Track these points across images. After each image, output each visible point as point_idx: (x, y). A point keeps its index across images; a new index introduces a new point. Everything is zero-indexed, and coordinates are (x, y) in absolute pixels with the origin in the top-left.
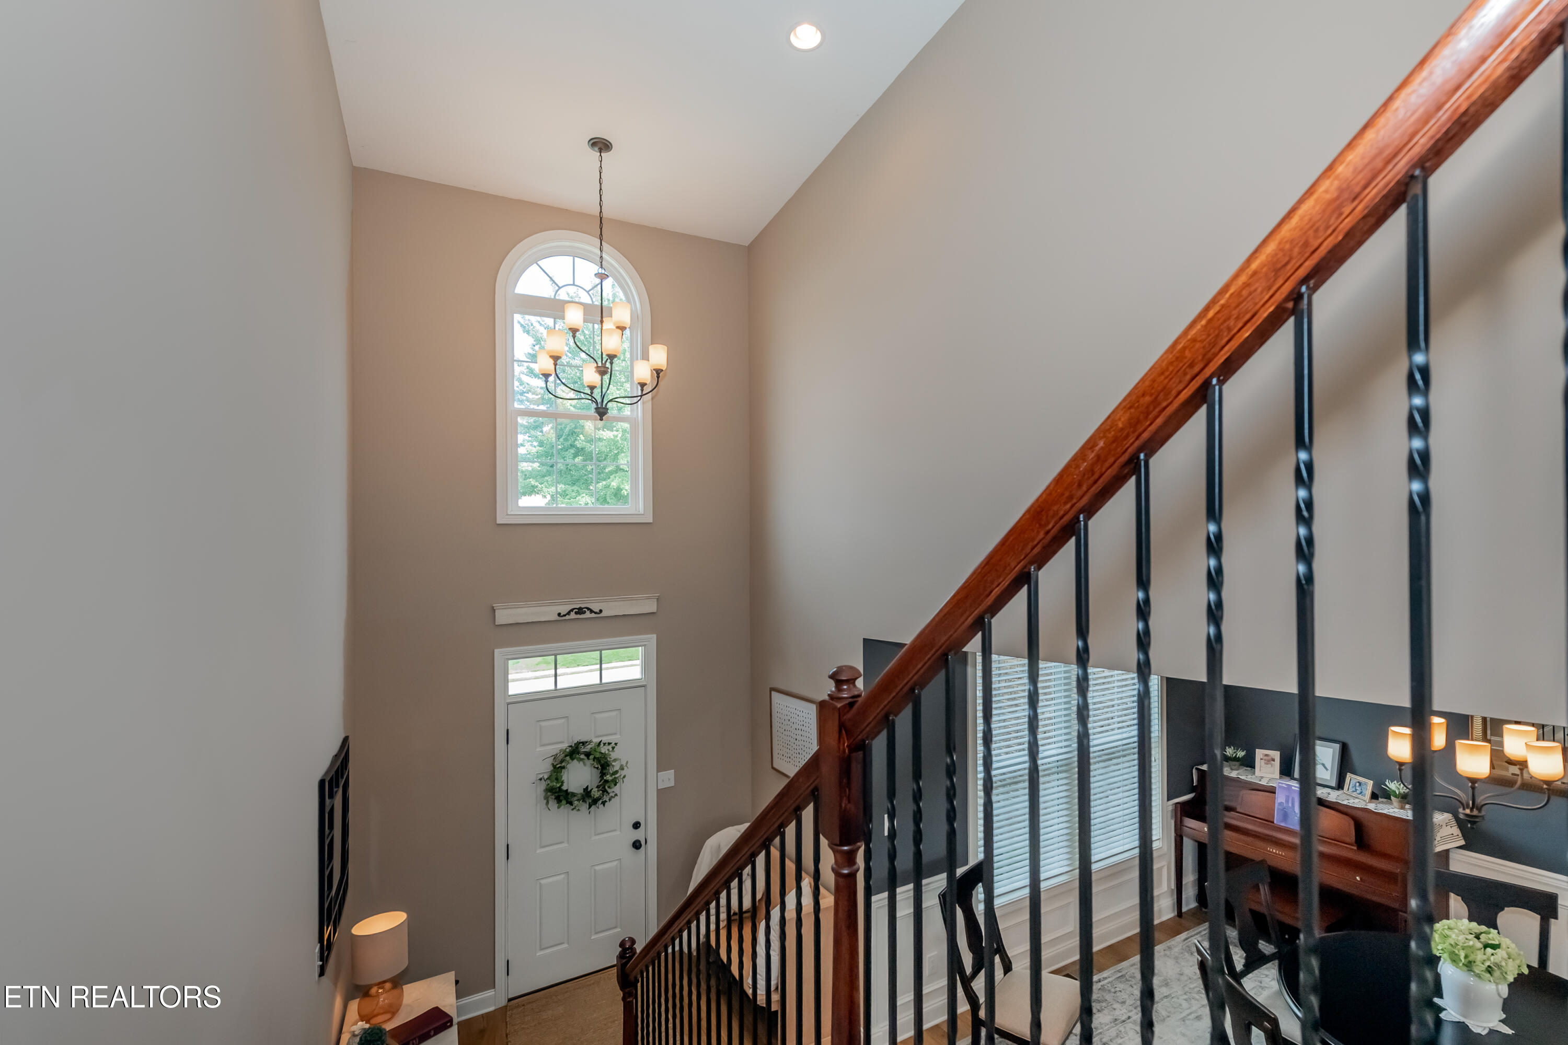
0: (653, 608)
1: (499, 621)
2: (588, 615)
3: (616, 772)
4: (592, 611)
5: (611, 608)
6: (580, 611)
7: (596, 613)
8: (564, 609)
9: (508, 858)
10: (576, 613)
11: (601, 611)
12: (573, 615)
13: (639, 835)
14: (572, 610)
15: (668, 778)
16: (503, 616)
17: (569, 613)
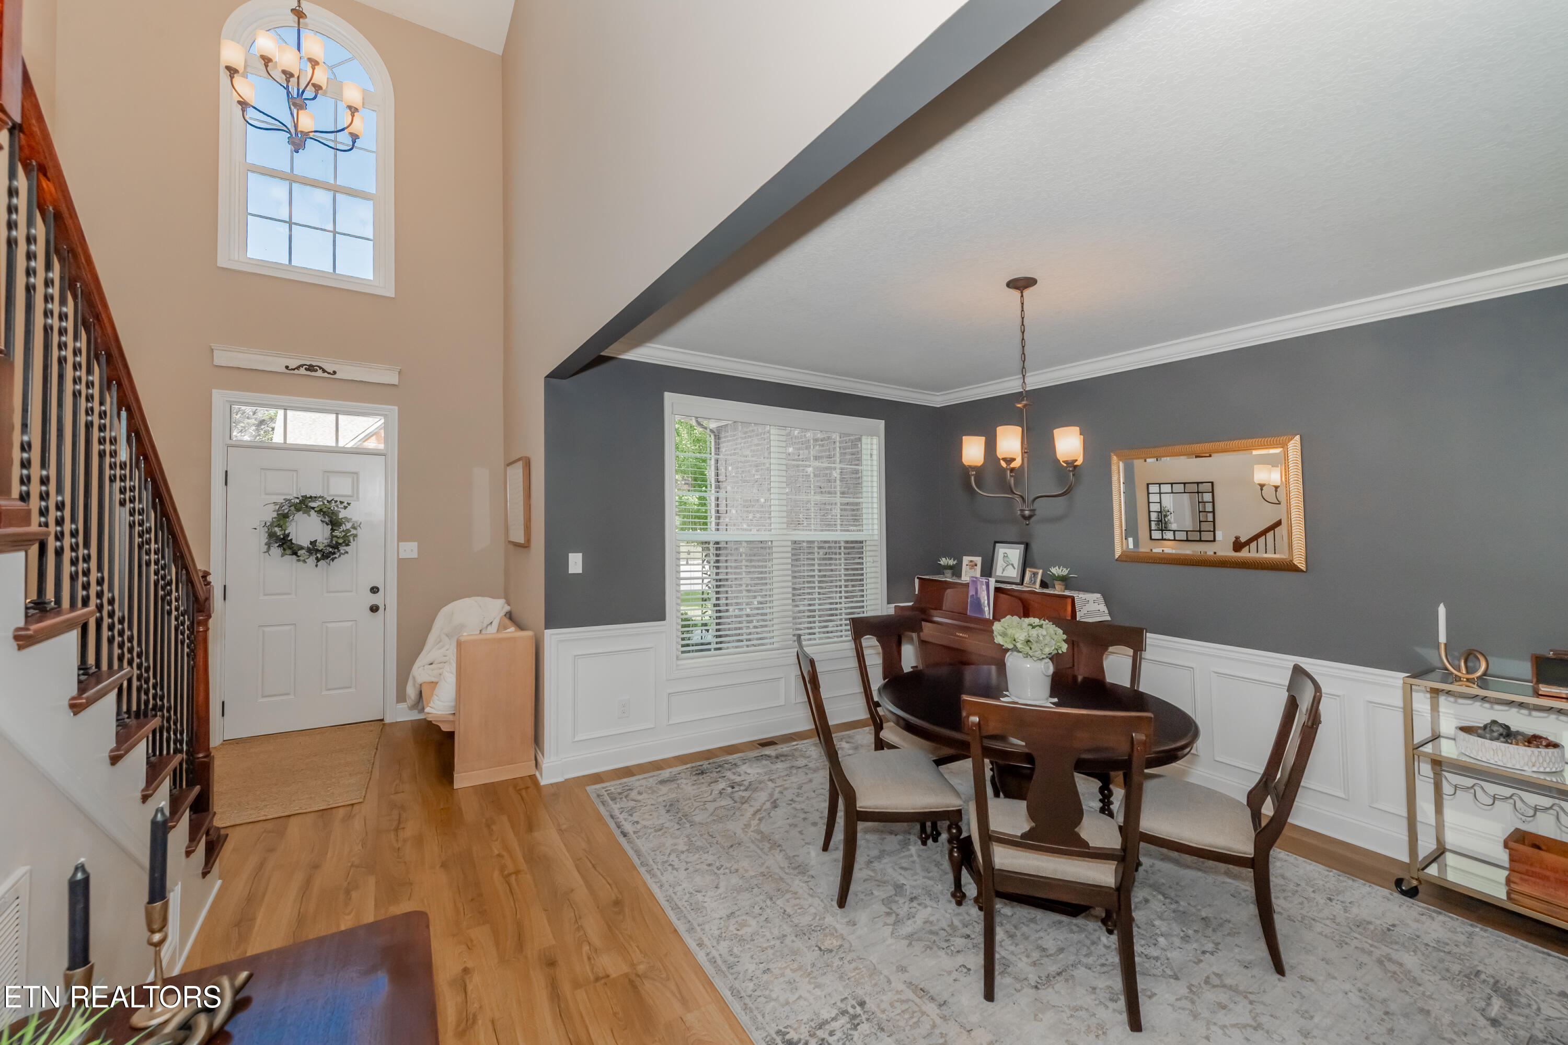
0: (395, 381)
1: (217, 362)
2: (320, 373)
3: (348, 531)
4: (324, 371)
5: (346, 371)
6: (311, 368)
7: (329, 373)
8: (293, 364)
9: (225, 599)
10: (306, 369)
11: (335, 373)
12: (302, 371)
13: (376, 599)
14: (302, 366)
15: (410, 550)
16: (223, 358)
17: (298, 368)
